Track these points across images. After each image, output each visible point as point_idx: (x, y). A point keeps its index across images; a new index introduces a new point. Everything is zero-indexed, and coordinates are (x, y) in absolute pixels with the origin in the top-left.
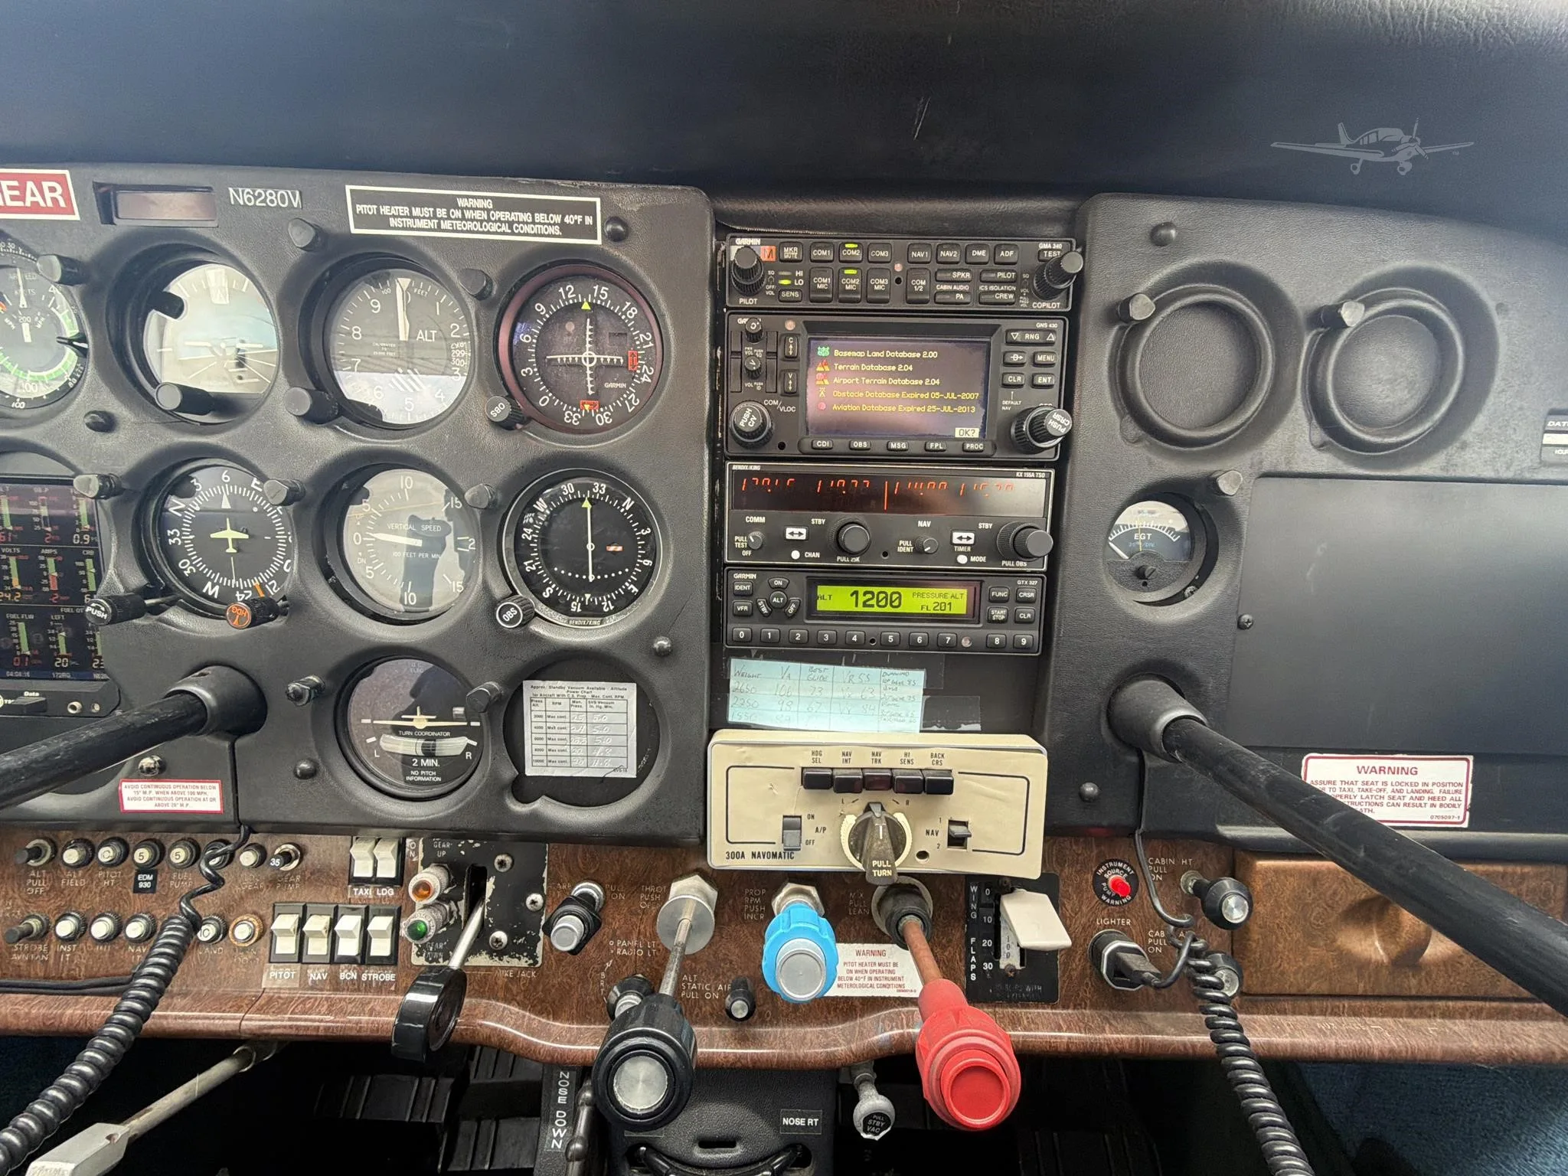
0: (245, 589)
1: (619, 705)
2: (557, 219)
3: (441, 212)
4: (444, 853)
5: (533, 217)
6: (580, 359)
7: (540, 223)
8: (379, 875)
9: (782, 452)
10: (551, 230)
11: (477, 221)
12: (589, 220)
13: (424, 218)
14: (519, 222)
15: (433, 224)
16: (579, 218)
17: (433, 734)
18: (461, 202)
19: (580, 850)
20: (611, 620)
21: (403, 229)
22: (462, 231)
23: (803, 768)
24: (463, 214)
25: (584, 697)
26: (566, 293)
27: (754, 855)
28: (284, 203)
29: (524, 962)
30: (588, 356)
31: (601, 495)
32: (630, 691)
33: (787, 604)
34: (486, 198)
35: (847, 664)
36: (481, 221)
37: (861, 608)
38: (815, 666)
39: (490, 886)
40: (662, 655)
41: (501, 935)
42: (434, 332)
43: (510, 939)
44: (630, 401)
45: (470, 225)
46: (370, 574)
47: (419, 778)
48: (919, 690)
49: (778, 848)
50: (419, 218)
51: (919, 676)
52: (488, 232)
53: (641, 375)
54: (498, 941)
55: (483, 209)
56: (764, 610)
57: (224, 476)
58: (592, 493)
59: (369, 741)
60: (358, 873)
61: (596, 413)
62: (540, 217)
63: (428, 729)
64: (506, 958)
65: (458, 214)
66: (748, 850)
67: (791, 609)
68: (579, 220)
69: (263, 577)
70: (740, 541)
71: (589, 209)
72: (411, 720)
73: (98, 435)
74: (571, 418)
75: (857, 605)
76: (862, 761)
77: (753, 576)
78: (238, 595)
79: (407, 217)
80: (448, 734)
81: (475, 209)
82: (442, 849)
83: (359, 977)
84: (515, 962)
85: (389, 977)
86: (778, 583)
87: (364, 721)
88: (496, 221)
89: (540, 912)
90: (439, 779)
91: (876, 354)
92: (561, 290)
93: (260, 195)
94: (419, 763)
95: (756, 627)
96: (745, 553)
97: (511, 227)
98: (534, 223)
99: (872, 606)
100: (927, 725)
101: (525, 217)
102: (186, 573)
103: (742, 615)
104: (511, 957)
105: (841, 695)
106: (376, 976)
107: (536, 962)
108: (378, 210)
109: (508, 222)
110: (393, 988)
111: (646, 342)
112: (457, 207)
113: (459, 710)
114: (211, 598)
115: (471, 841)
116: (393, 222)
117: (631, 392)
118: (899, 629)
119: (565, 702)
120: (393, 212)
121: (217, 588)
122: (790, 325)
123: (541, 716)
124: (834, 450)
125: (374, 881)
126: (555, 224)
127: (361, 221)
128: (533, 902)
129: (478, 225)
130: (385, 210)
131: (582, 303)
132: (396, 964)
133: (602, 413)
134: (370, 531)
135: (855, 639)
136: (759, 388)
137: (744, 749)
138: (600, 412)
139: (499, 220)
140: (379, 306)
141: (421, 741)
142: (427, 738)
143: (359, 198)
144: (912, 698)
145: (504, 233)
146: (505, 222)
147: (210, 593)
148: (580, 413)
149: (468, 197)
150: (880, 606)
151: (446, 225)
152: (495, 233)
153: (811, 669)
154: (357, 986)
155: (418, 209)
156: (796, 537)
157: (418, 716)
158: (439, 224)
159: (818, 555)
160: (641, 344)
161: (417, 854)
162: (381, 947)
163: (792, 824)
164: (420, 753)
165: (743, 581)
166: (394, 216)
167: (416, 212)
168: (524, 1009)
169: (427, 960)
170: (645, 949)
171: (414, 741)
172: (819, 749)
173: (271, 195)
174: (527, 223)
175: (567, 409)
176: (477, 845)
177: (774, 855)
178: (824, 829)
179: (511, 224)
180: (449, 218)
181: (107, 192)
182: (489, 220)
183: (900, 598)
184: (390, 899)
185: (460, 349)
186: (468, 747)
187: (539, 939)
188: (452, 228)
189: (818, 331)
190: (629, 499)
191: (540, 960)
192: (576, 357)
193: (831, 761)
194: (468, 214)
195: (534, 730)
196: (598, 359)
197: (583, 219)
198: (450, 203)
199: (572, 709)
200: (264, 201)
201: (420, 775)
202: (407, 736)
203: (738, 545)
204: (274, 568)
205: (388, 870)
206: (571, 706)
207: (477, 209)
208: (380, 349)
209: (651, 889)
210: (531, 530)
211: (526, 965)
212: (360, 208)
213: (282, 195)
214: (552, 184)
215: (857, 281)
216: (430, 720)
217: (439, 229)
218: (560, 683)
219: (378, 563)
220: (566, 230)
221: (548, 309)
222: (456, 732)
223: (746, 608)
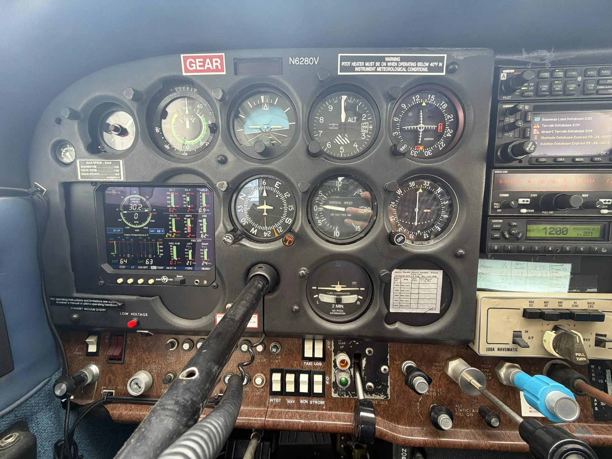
0: (268, 231)
1: (434, 280)
2: (427, 64)
3: (378, 64)
4: (343, 347)
5: (417, 64)
6: (417, 128)
7: (419, 67)
8: (316, 356)
9: (522, 164)
10: (424, 69)
11: (393, 67)
12: (441, 64)
13: (370, 66)
14: (410, 67)
15: (373, 69)
16: (436, 64)
17: (342, 293)
18: (387, 59)
19: (404, 346)
20: (432, 242)
21: (361, 72)
22: (386, 72)
23: (524, 309)
24: (387, 64)
25: (418, 277)
26: (416, 99)
27: (499, 349)
28: (311, 63)
29: (382, 397)
30: (421, 127)
31: (427, 187)
32: (439, 274)
33: (519, 233)
34: (397, 57)
35: (534, 261)
36: (394, 67)
37: (548, 235)
38: (519, 262)
39: (364, 362)
40: (461, 256)
41: (370, 384)
42: (355, 118)
43: (375, 386)
44: (441, 145)
45: (389, 69)
46: (320, 224)
47: (335, 313)
48: (568, 274)
49: (511, 346)
50: (368, 67)
51: (568, 267)
52: (397, 72)
53: (447, 133)
54: (370, 387)
55: (396, 62)
56: (507, 236)
57: (263, 182)
58: (423, 186)
59: (315, 296)
60: (306, 355)
61: (425, 151)
62: (420, 64)
63: (342, 291)
64: (374, 395)
65: (385, 64)
66: (496, 347)
67: (520, 236)
68: (437, 64)
69: (276, 225)
70: (497, 205)
71: (441, 59)
72: (335, 287)
73: (220, 165)
74: (414, 153)
75: (546, 234)
76: (553, 305)
77: (501, 221)
78: (265, 233)
79: (363, 66)
80: (349, 293)
81: (392, 62)
82: (342, 345)
83: (309, 402)
84: (378, 397)
85: (322, 402)
86: (515, 224)
87: (313, 288)
88: (400, 67)
89: (387, 375)
90: (344, 313)
91: (562, 119)
92: (414, 98)
93: (302, 60)
94: (335, 306)
95: (502, 244)
96: (498, 211)
97: (406, 69)
98: (417, 66)
99: (553, 234)
100: (571, 290)
101: (413, 64)
102: (244, 224)
103: (497, 239)
104: (376, 394)
105: (532, 275)
106: (316, 402)
107: (388, 397)
108: (351, 64)
109: (406, 66)
110: (324, 408)
111: (451, 119)
112: (384, 61)
113: (354, 283)
114: (254, 234)
115: (355, 341)
116: (356, 69)
117: (442, 141)
118: (571, 244)
119: (410, 279)
120: (357, 65)
121: (256, 230)
122: (527, 107)
123: (398, 285)
124: (547, 163)
125: (313, 359)
126: (426, 67)
127: (343, 69)
128: (385, 369)
129: (393, 68)
130: (354, 64)
131: (422, 103)
132: (324, 397)
133: (428, 151)
134: (321, 205)
135: (550, 249)
136: (511, 136)
137: (496, 300)
138: (427, 150)
139: (402, 66)
140: (332, 108)
141: (336, 297)
142: (340, 295)
143: (343, 59)
144: (565, 277)
145: (403, 72)
146: (404, 67)
147: (253, 233)
148: (418, 151)
149: (390, 57)
150: (557, 234)
151: (379, 69)
152: (400, 72)
153: (517, 264)
154: (309, 406)
155: (368, 63)
156: (525, 203)
157: (339, 285)
158: (376, 69)
159: (533, 211)
160: (448, 120)
161: (331, 347)
162: (318, 389)
163: (517, 335)
164: (336, 302)
165: (497, 223)
166: (357, 66)
167: (367, 64)
168: (384, 419)
169: (339, 395)
170: (437, 392)
171: (334, 296)
172: (532, 300)
173: (307, 59)
174: (413, 67)
175: (412, 149)
176: (357, 343)
177: (508, 350)
178: (533, 337)
179: (407, 67)
180: (381, 66)
181: (236, 62)
182: (398, 66)
183: (567, 230)
184: (321, 367)
185: (365, 125)
186: (359, 299)
187: (388, 387)
188: (382, 70)
189: (538, 109)
190: (440, 188)
191: (389, 396)
192: (415, 127)
193: (538, 305)
194: (389, 64)
195: (395, 292)
196: (425, 127)
197: (438, 64)
198: (382, 59)
199: (413, 282)
200: (303, 62)
201: (336, 312)
202: (331, 295)
203: (495, 207)
204: (281, 222)
205: (319, 354)
206: (412, 280)
207: (393, 61)
208: (332, 126)
209: (437, 364)
210: (394, 203)
211: (383, 398)
212: (343, 63)
213: (311, 60)
214: (427, 49)
215: (560, 86)
216: (342, 287)
217: (376, 71)
218: (407, 270)
219: (324, 219)
220: (430, 69)
221: (407, 106)
222: (352, 293)
223: (498, 235)
